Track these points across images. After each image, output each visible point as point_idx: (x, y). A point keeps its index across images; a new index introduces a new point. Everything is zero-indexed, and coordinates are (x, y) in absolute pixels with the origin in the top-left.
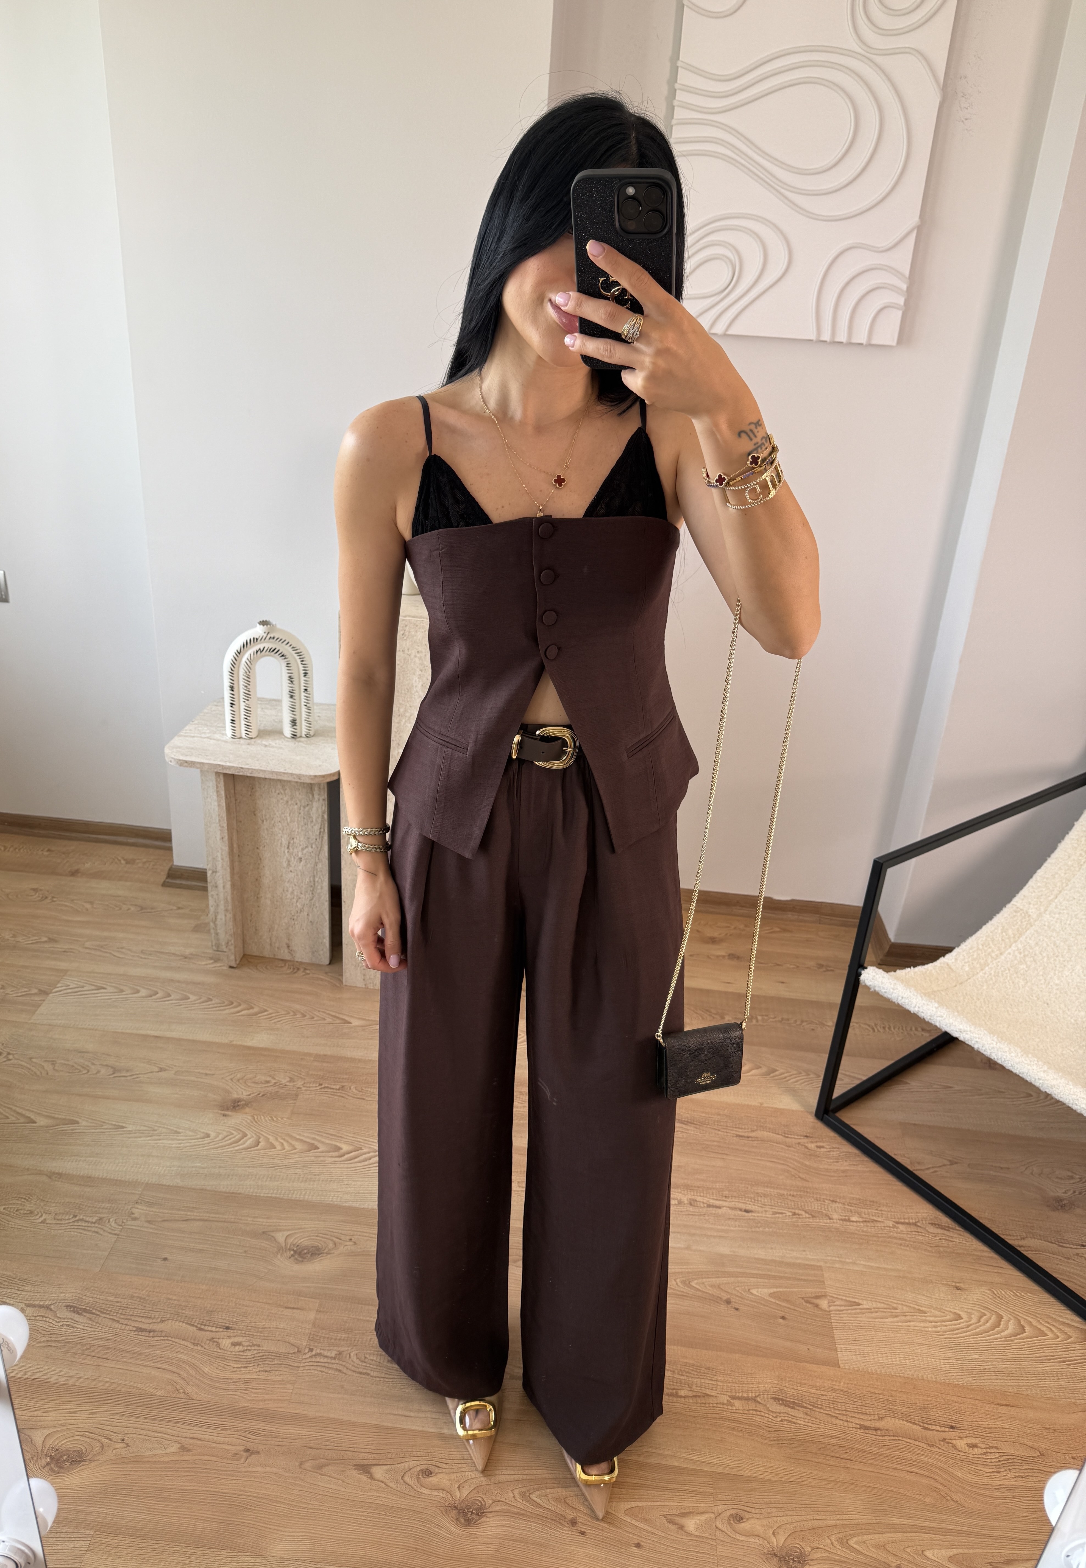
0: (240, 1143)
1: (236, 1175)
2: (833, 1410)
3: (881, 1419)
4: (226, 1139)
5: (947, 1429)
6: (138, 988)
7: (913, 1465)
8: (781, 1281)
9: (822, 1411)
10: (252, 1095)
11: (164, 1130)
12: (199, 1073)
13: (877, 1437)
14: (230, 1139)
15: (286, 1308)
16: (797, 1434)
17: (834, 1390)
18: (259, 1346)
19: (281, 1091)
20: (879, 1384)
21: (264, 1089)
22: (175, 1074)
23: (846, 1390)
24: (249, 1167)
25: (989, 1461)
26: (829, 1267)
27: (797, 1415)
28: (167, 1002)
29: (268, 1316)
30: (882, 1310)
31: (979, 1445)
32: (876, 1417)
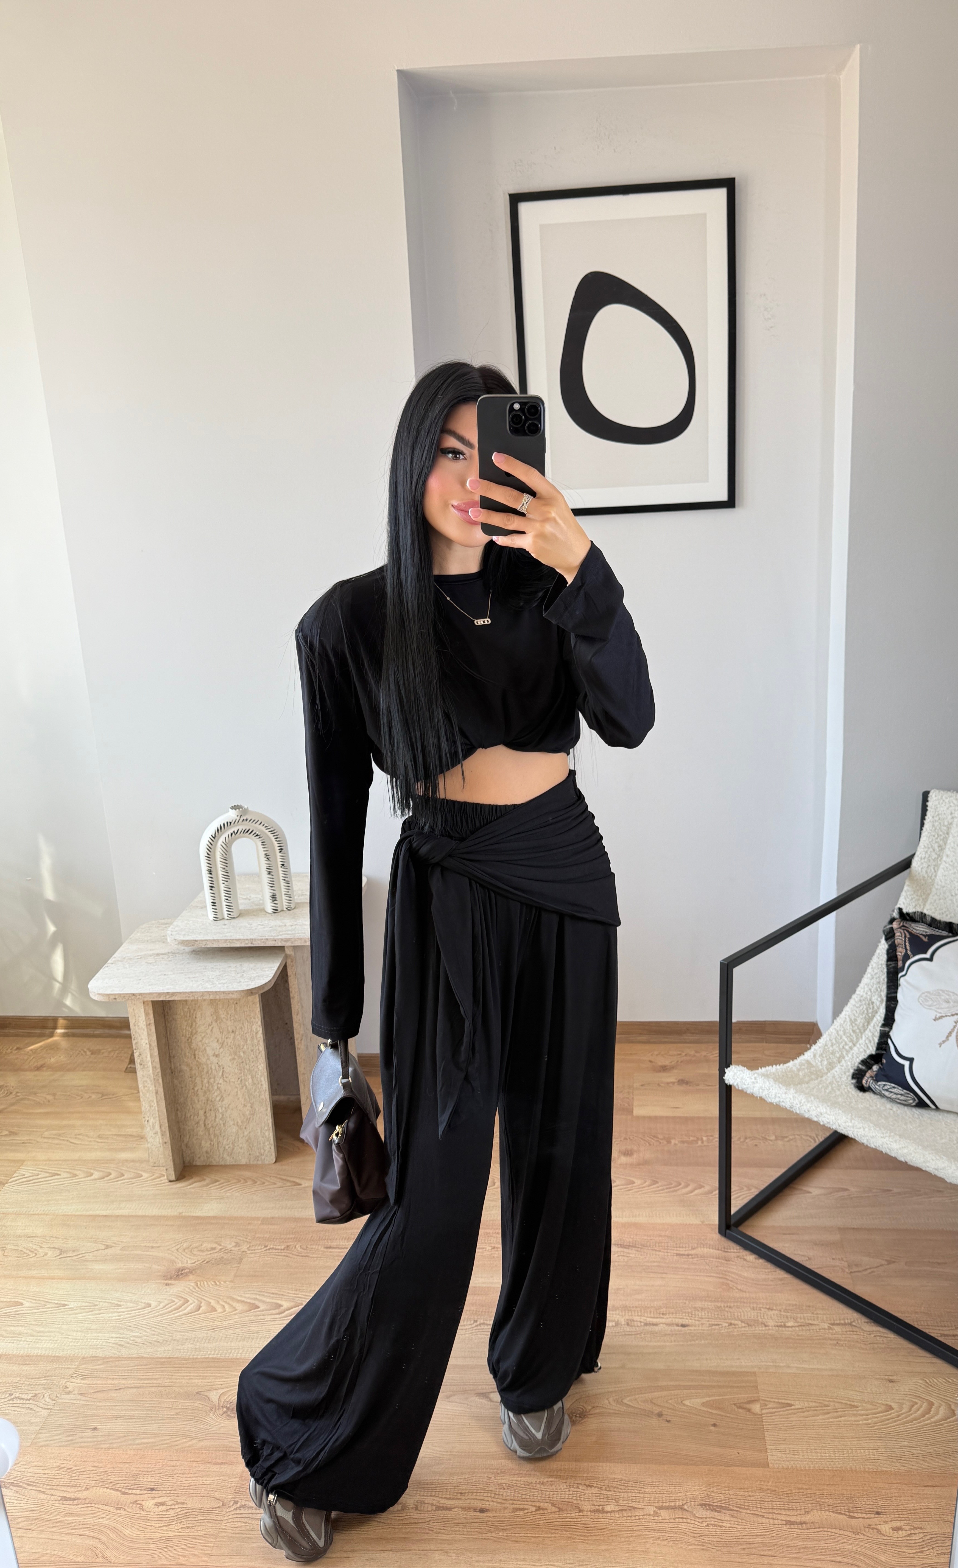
0: (181, 1309)
1: (174, 1341)
2: (759, 1509)
3: (808, 1514)
4: (168, 1306)
5: (873, 1516)
6: (92, 1171)
7: (837, 1554)
8: (714, 1391)
9: (748, 1511)
10: (197, 1263)
11: (105, 1304)
12: (145, 1246)
13: (803, 1531)
14: (172, 1306)
15: (214, 1464)
16: (723, 1537)
17: (761, 1490)
18: (183, 1504)
19: (226, 1256)
20: (807, 1479)
21: (209, 1256)
22: (121, 1250)
23: (774, 1488)
24: (187, 1331)
25: (914, 1544)
26: (762, 1372)
27: (723, 1519)
28: (119, 1182)
29: (195, 1474)
30: (812, 1409)
31: (904, 1527)
32: (803, 1512)
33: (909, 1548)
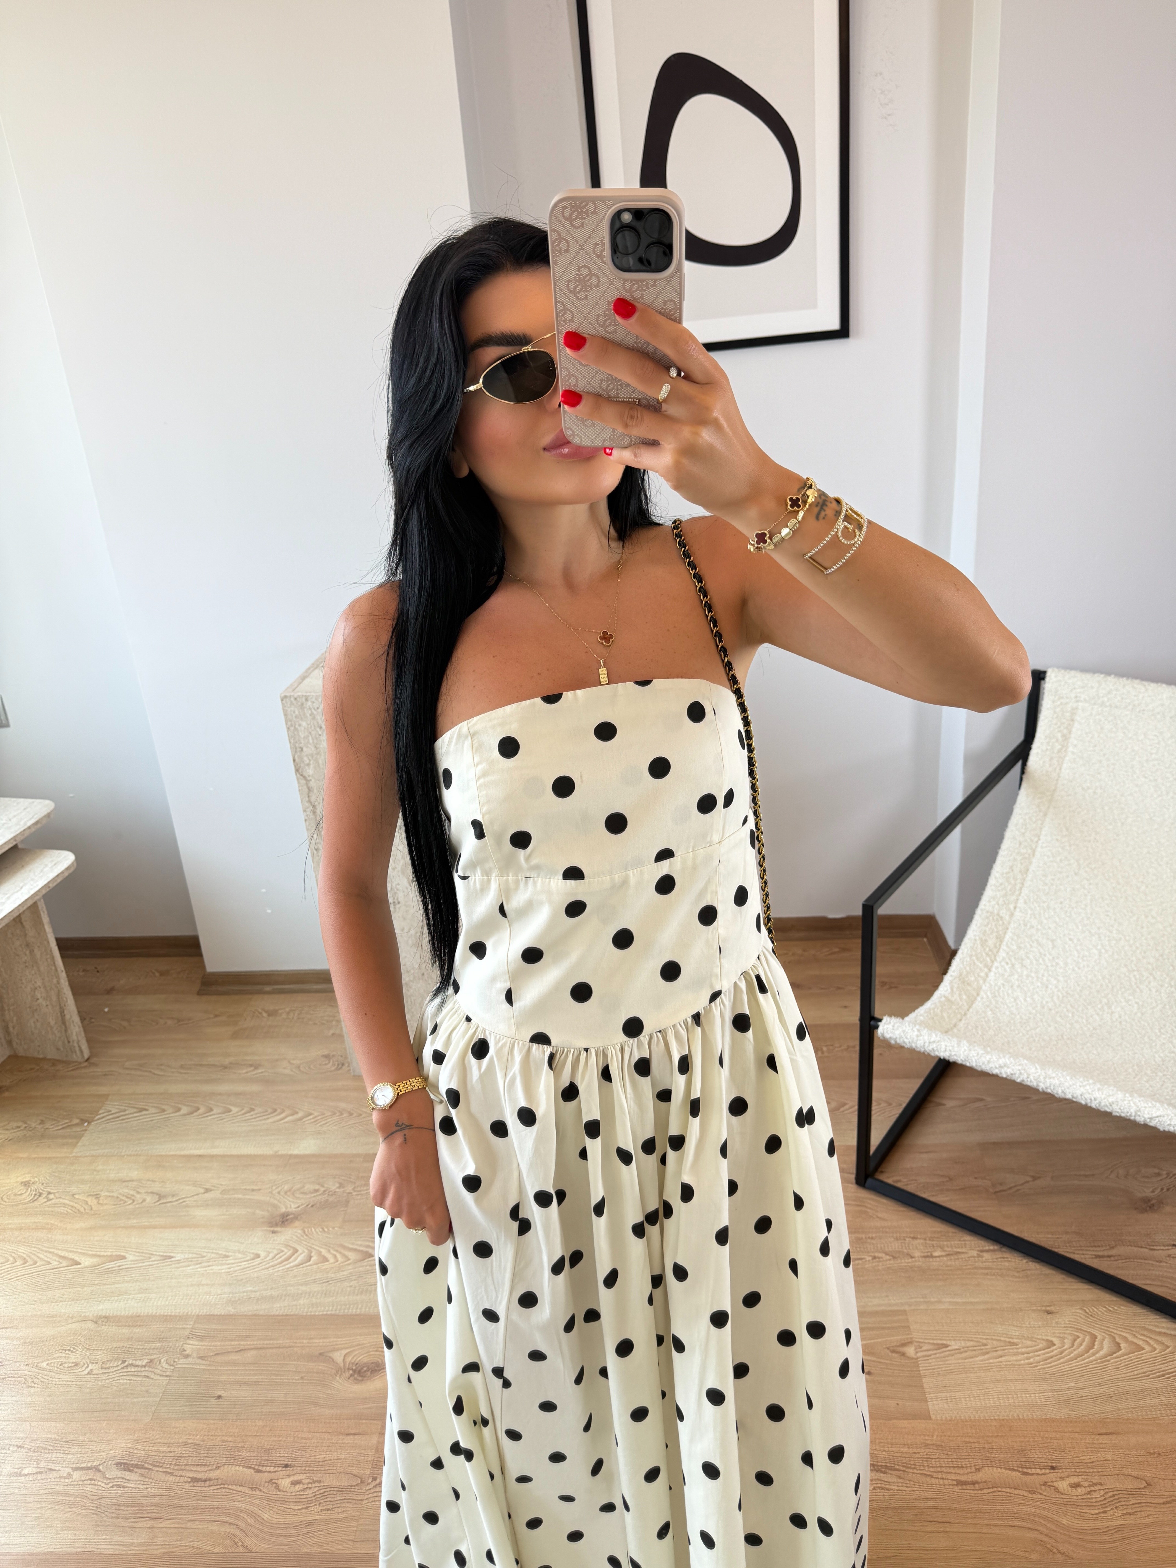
0: (291, 1260)
1: (289, 1295)
2: (926, 1468)
3: (978, 1470)
4: (277, 1257)
5: (1048, 1471)
6: (180, 1106)
7: (1015, 1518)
9: (916, 1471)
10: (301, 1207)
11: (213, 1255)
12: (245, 1189)
13: (976, 1492)
14: (281, 1257)
15: (348, 1435)
16: (892, 1499)
17: (927, 1445)
18: (320, 1482)
19: (331, 1199)
20: (974, 1431)
21: (313, 1199)
22: (221, 1193)
23: (940, 1443)
24: (302, 1285)
25: (1094, 1500)
26: (914, 1310)
27: (890, 1479)
28: (209, 1118)
29: (328, 1447)
30: (971, 1348)
31: (1082, 1483)
32: (973, 1469)
33: (1091, 1508)
